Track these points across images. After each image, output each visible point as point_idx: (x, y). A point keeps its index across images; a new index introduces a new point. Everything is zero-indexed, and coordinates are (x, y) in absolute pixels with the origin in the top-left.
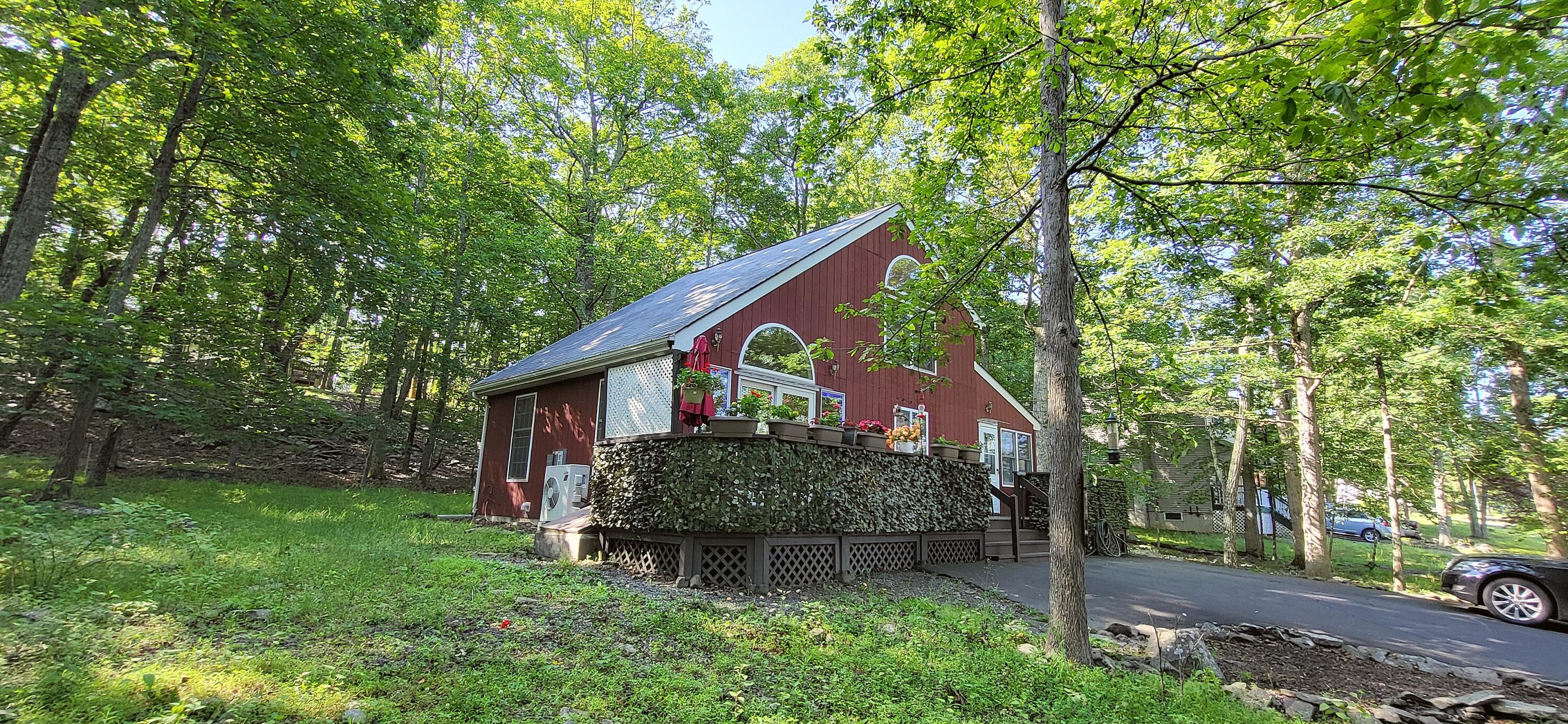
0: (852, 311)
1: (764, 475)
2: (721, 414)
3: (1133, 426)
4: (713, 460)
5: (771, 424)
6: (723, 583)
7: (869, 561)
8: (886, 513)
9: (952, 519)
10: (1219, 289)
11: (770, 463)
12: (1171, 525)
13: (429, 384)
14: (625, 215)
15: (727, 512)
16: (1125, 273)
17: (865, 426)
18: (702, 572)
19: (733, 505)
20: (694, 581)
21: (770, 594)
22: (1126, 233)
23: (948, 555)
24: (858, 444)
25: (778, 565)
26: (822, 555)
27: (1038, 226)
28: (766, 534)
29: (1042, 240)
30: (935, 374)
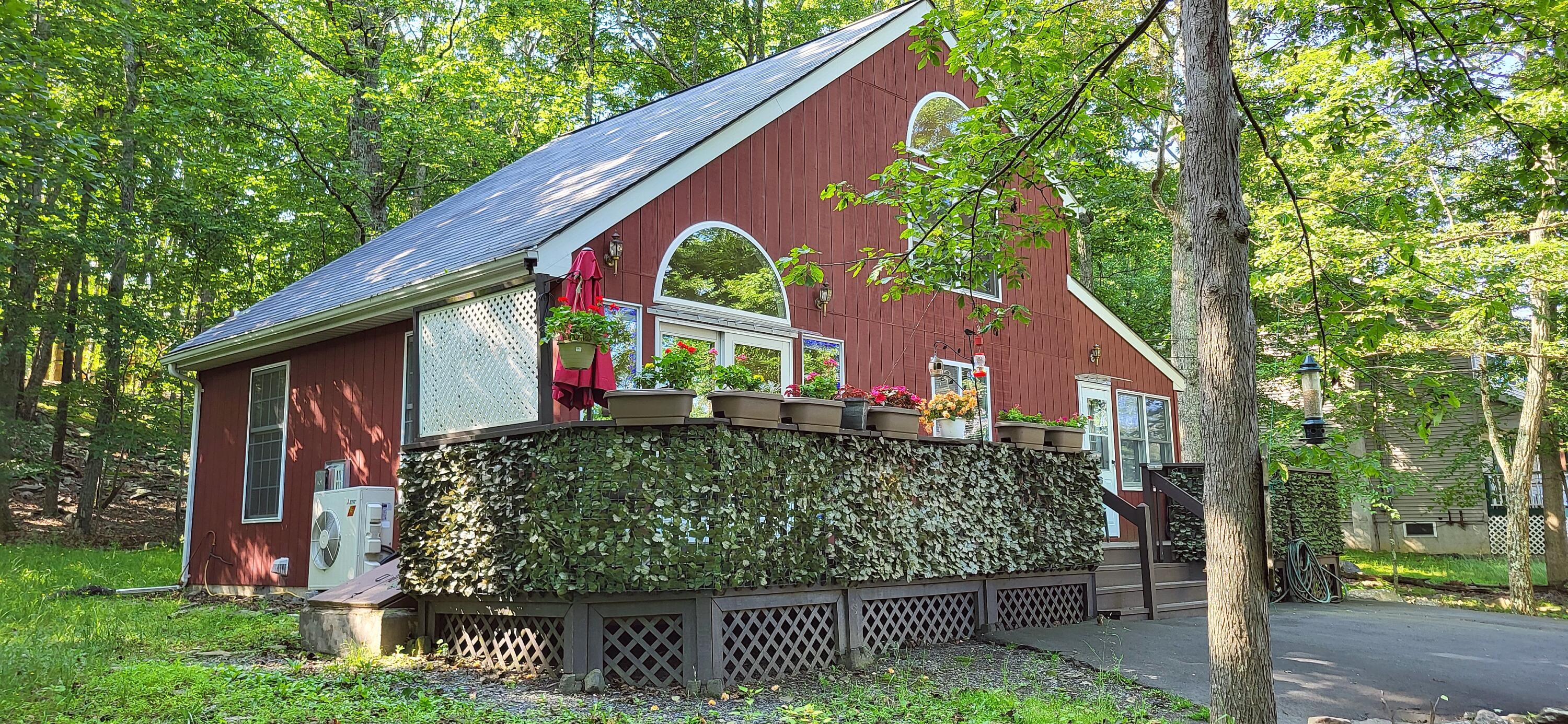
0: (851, 196)
1: (706, 489)
2: (626, 385)
3: (1347, 376)
4: (616, 466)
5: (715, 400)
6: (643, 681)
7: (896, 630)
8: (922, 545)
9: (1037, 551)
10: (1495, 129)
11: (717, 466)
12: (1415, 544)
13: (87, 354)
14: (435, 34)
15: (646, 557)
16: (1326, 109)
17: (881, 397)
18: (605, 664)
19: (655, 545)
20: (594, 678)
21: (725, 696)
22: (1330, 37)
23: (1033, 612)
24: (871, 428)
25: (738, 644)
26: (815, 623)
27: (1173, 29)
28: (715, 592)
29: (1180, 56)
30: (1000, 300)
